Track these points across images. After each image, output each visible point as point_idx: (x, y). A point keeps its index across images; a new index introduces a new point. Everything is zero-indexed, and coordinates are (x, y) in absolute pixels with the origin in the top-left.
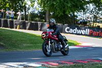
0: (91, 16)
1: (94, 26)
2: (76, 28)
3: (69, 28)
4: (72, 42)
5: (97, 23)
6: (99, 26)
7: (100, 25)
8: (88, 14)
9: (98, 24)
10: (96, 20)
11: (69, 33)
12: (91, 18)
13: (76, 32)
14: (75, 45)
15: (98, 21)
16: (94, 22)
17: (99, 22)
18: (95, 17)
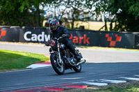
0: (68, 10)
1: (75, 26)
2: (43, 33)
3: (30, 33)
4: (36, 57)
5: (80, 22)
6: (83, 27)
7: (84, 24)
8: (64, 8)
9: (80, 24)
10: (77, 17)
11: (31, 41)
12: (68, 14)
13: (43, 40)
14: (43, 62)
15: (81, 17)
16: (74, 20)
17: (82, 20)
18: (76, 11)
